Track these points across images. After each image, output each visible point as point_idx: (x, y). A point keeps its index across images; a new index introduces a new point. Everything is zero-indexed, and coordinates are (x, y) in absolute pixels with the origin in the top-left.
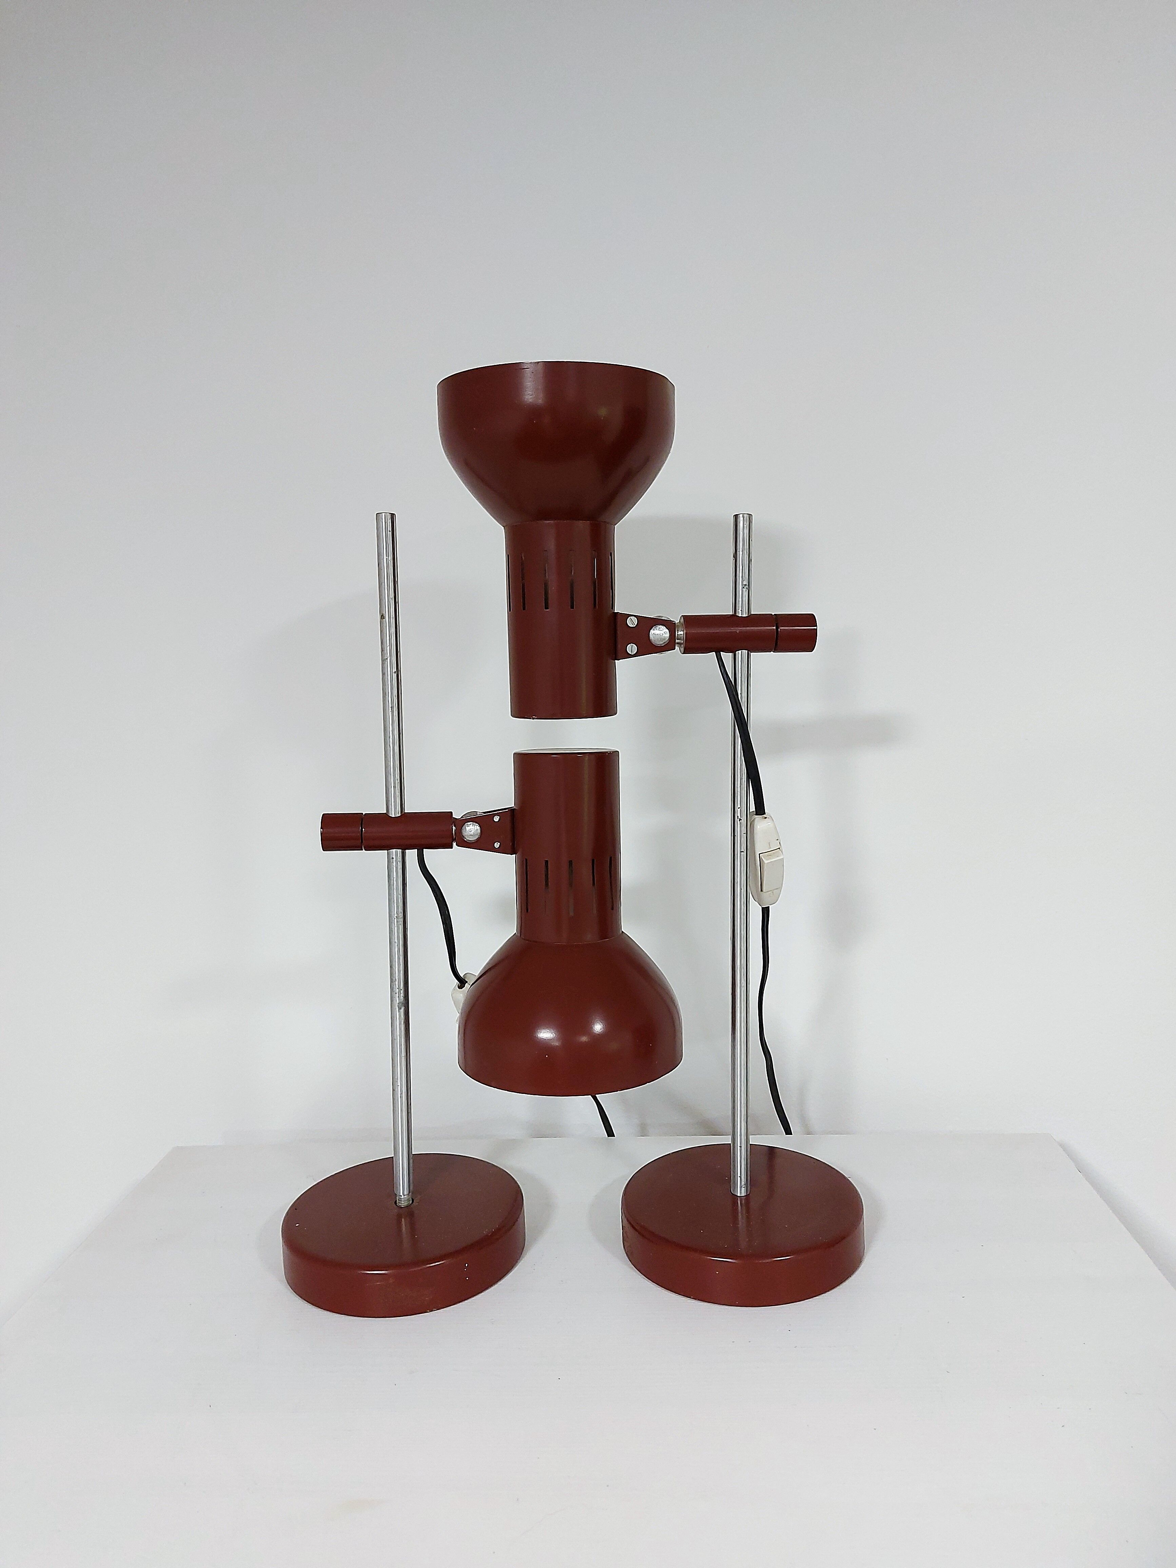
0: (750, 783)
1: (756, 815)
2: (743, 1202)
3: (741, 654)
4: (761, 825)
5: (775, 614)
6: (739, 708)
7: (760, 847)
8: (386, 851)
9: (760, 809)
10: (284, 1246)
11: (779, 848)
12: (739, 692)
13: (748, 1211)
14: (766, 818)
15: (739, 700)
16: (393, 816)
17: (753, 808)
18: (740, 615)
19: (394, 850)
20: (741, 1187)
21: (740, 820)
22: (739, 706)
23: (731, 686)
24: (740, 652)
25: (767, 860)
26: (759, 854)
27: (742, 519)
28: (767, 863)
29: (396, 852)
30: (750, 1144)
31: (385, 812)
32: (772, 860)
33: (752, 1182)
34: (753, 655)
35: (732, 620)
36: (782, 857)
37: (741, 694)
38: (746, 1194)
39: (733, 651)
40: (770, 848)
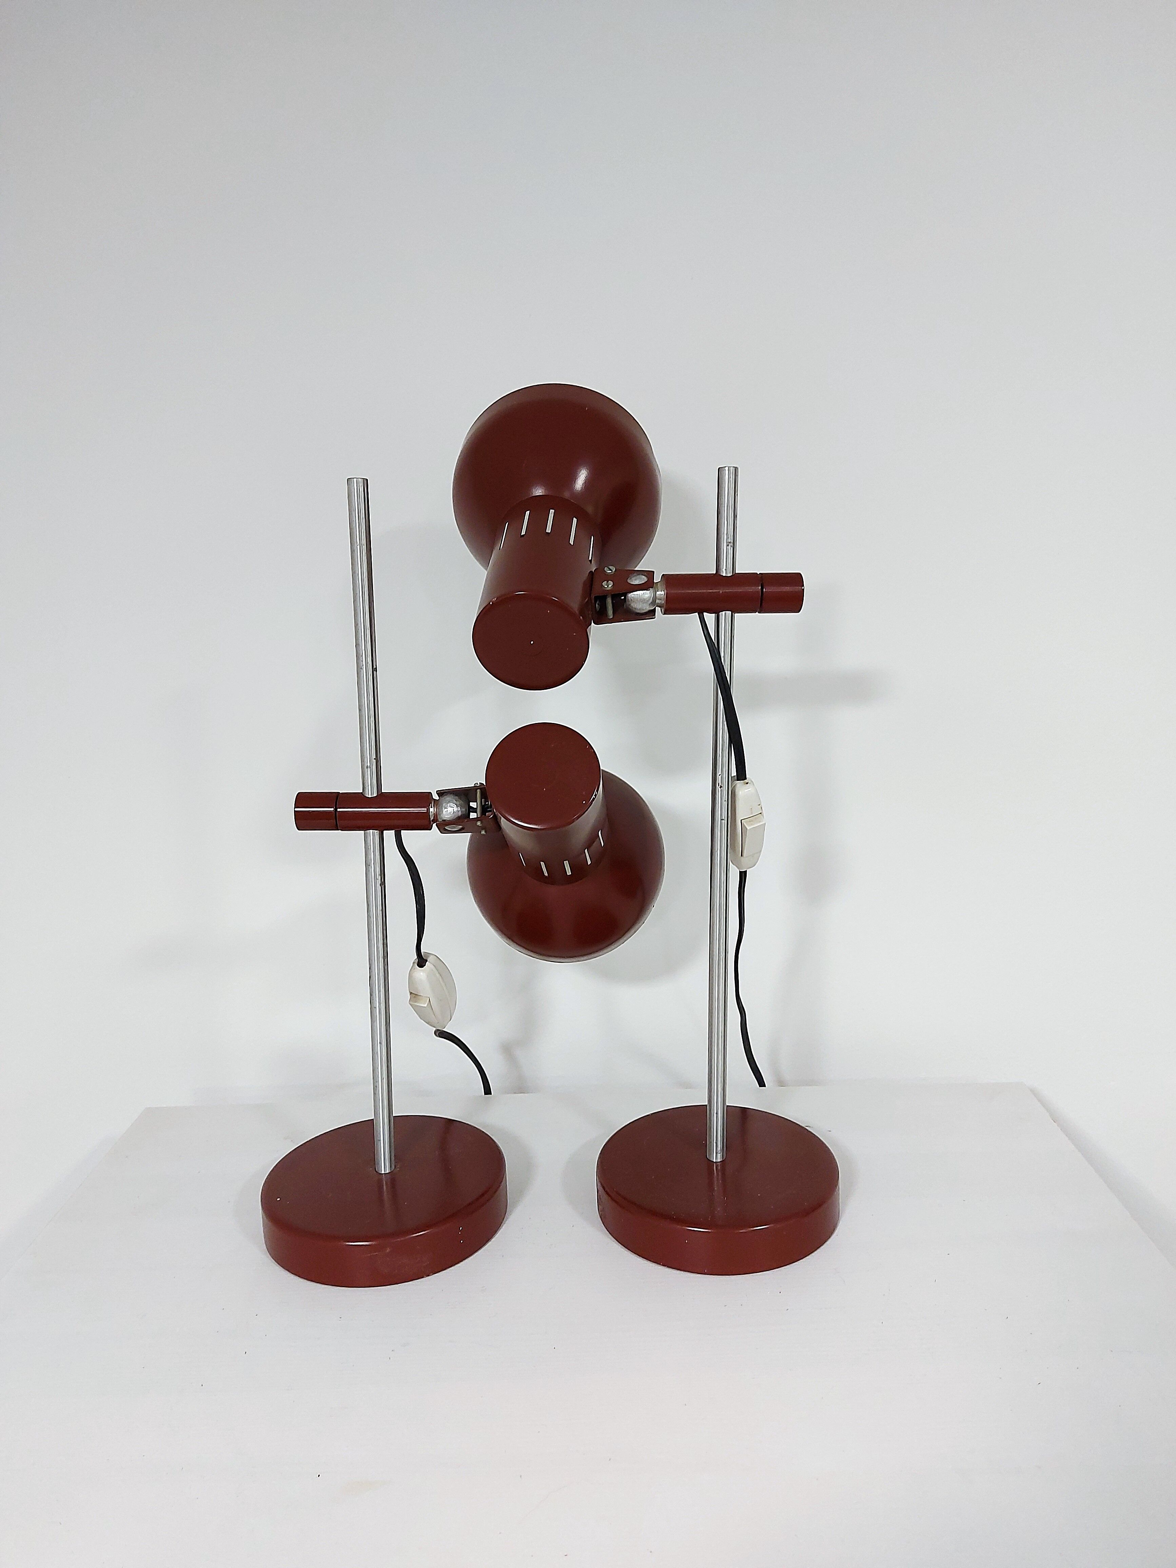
0: (732, 748)
1: (737, 780)
2: (719, 1168)
3: (725, 615)
4: (742, 789)
5: (760, 573)
6: (723, 672)
7: (741, 813)
8: (363, 832)
9: (741, 774)
10: (264, 1217)
11: (761, 813)
12: (722, 655)
13: (724, 1174)
14: (747, 783)
15: (722, 663)
16: (370, 796)
17: (734, 773)
18: (724, 575)
19: (371, 831)
20: (716, 1153)
21: (721, 787)
22: (722, 669)
23: (714, 649)
24: (724, 613)
25: (750, 826)
26: (741, 820)
27: (727, 472)
28: (750, 829)
29: (373, 832)
30: (727, 1106)
31: (361, 791)
32: (754, 826)
33: (728, 1146)
34: (737, 616)
35: (715, 579)
36: (763, 823)
37: (724, 657)
38: (722, 1160)
39: (717, 612)
40: (752, 814)
